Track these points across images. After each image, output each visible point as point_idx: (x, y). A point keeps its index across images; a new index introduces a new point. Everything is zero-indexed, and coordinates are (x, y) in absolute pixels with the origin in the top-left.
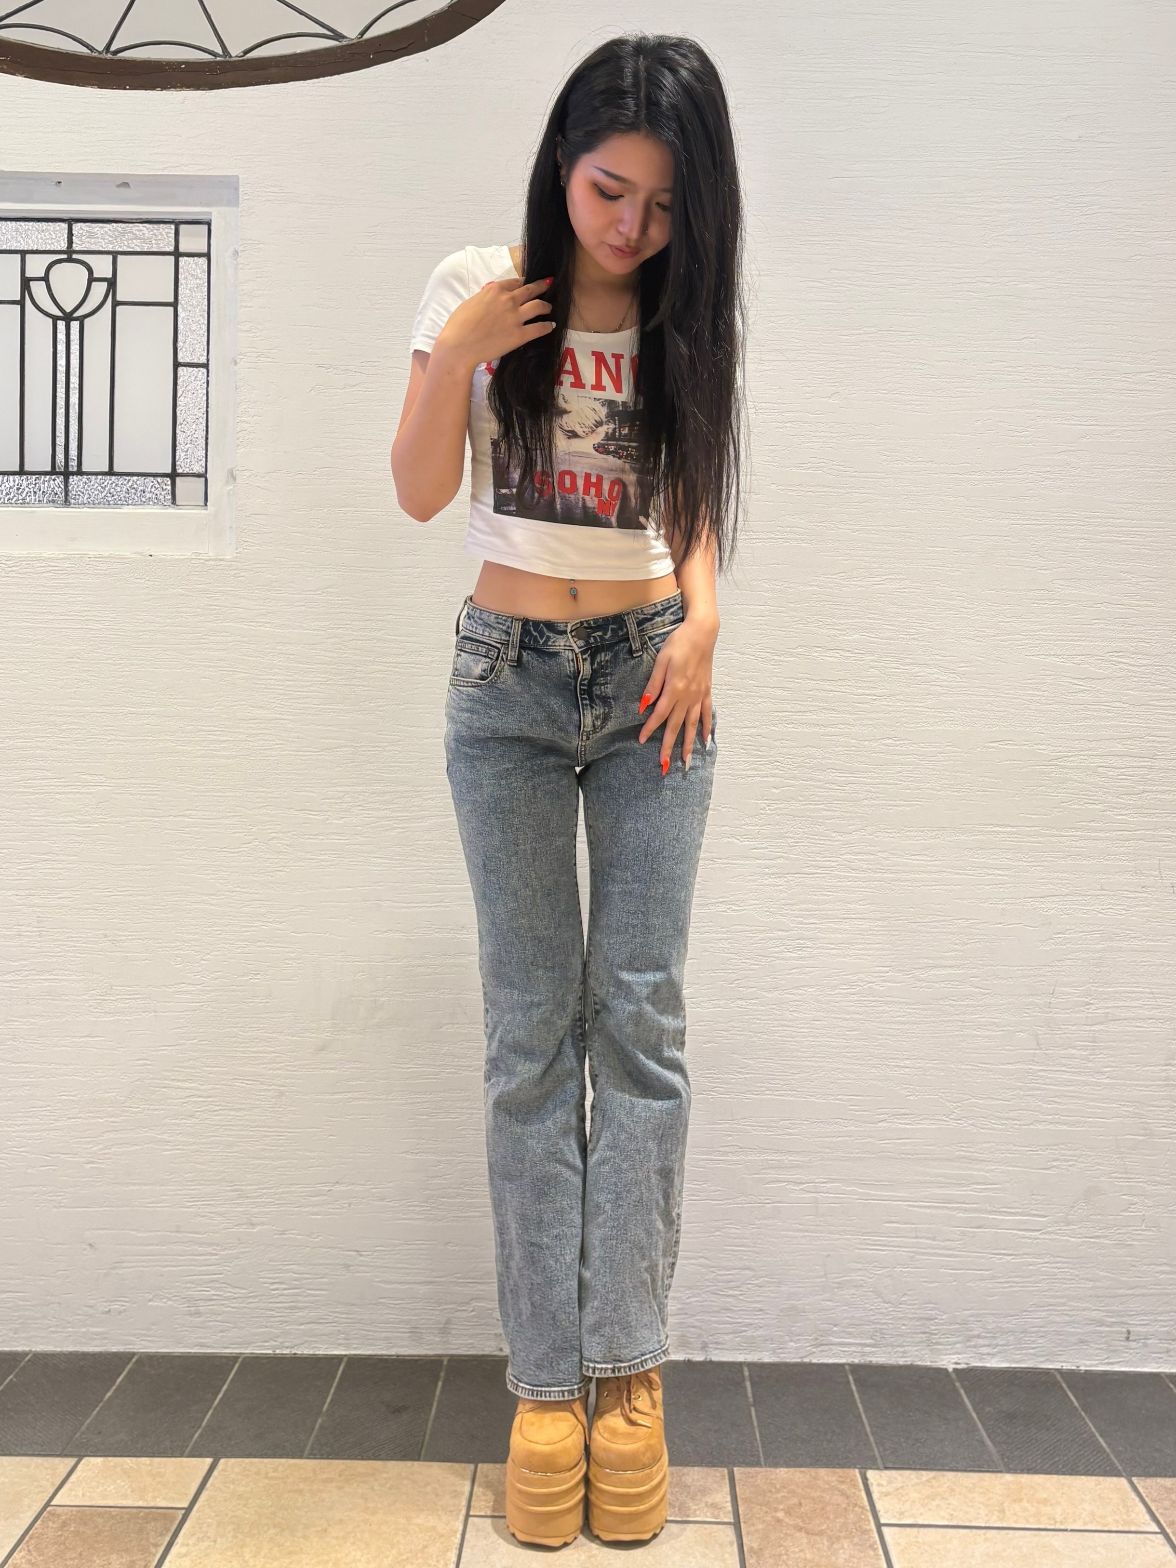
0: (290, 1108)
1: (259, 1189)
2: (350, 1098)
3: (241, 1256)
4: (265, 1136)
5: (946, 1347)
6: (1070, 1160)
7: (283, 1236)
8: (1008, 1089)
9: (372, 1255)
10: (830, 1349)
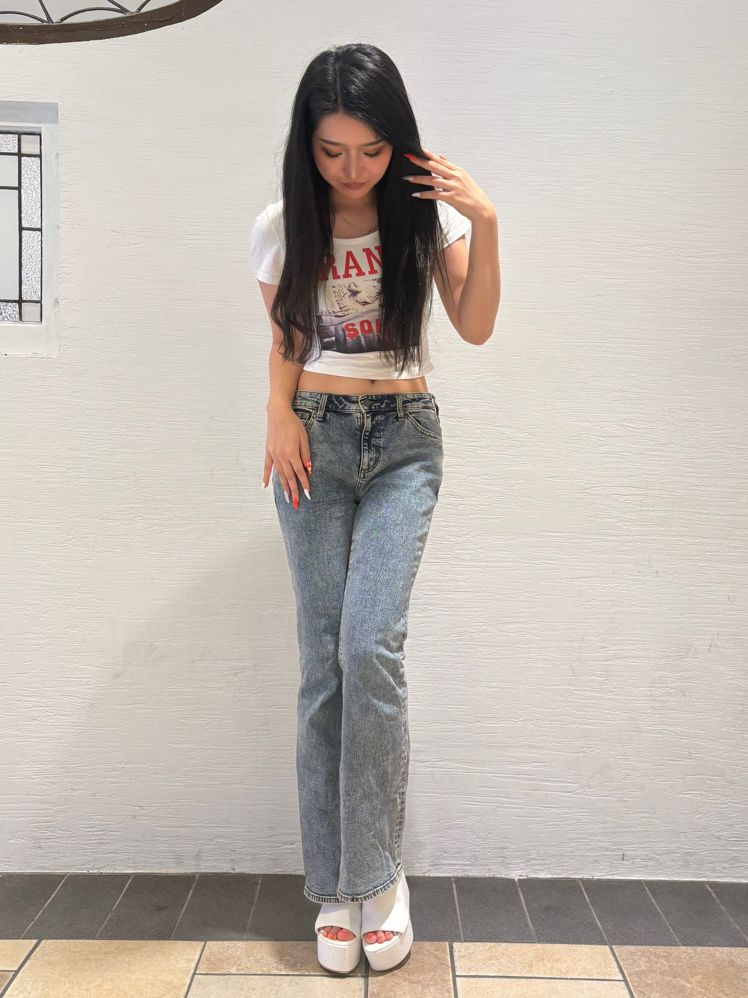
0: (98, 714)
1: (78, 767)
2: (136, 708)
3: (67, 810)
4: (82, 732)
5: (514, 866)
6: (592, 747)
7: (93, 797)
8: (554, 702)
9: (150, 809)
10: (441, 868)
